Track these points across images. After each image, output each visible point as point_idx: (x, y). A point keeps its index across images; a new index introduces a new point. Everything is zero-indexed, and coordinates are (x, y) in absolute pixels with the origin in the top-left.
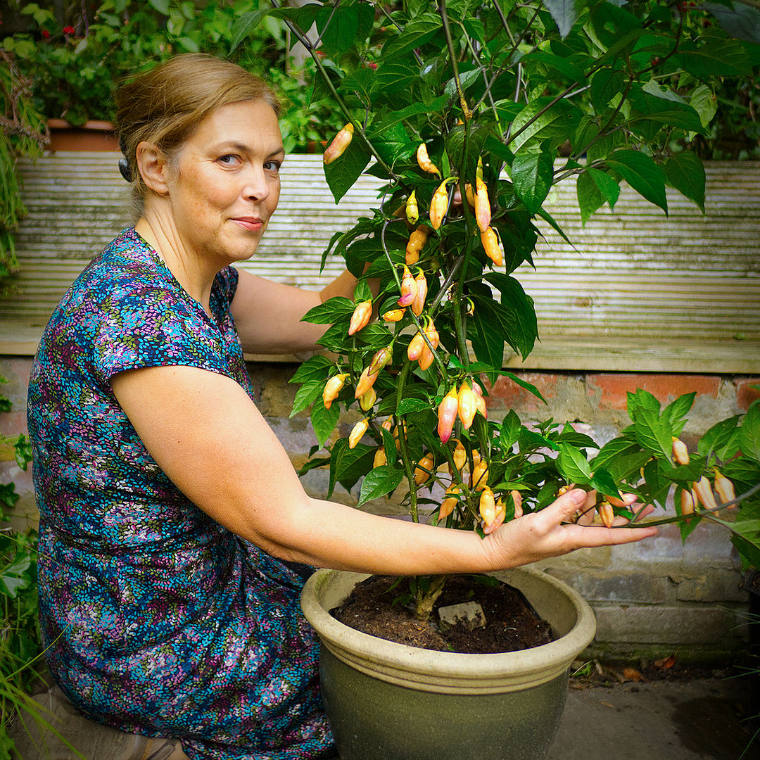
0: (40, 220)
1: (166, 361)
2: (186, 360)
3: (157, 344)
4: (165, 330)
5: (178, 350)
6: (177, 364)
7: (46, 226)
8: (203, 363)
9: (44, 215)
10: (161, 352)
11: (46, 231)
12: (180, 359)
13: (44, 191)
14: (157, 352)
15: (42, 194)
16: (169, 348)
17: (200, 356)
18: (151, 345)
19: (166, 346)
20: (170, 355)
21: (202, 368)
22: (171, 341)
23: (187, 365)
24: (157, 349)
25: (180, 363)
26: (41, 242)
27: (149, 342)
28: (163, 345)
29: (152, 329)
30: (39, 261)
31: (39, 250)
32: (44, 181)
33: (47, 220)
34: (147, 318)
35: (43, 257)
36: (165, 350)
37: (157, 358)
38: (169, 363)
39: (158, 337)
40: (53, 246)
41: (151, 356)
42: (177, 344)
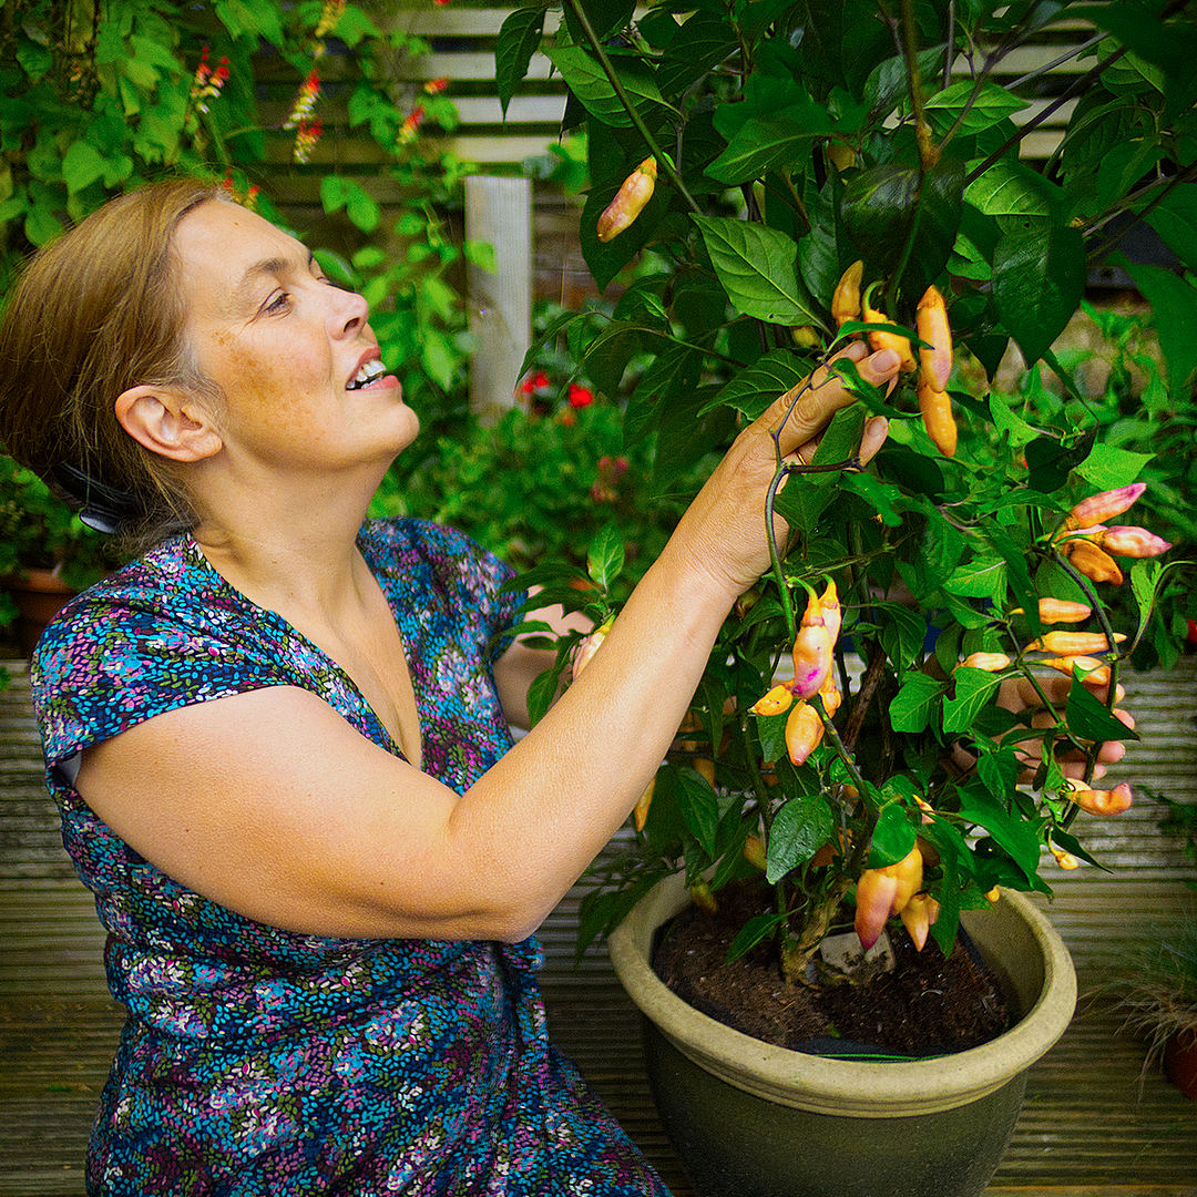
0: (14, 801)
1: (126, 721)
2: (160, 703)
3: (102, 697)
4: (108, 669)
5: (142, 694)
6: (146, 718)
7: (27, 815)
8: (195, 693)
9: (21, 793)
10: (115, 709)
11: (28, 823)
12: (148, 707)
13: (19, 743)
14: (108, 711)
15: (15, 749)
16: (124, 697)
17: (188, 682)
18: (95, 703)
19: (119, 696)
20: (130, 708)
21: (198, 702)
22: (124, 683)
23: (164, 711)
24: (106, 706)
25: (150, 713)
26: (20, 846)
27: (88, 698)
28: (114, 696)
29: (86, 674)
30: (15, 884)
31: (15, 863)
32: (19, 723)
33: (27, 800)
34: (74, 657)
35: (24, 877)
36: (119, 703)
37: (111, 721)
38: (132, 721)
39: (100, 685)
40: (41, 854)
41: (103, 719)
42: (137, 684)
